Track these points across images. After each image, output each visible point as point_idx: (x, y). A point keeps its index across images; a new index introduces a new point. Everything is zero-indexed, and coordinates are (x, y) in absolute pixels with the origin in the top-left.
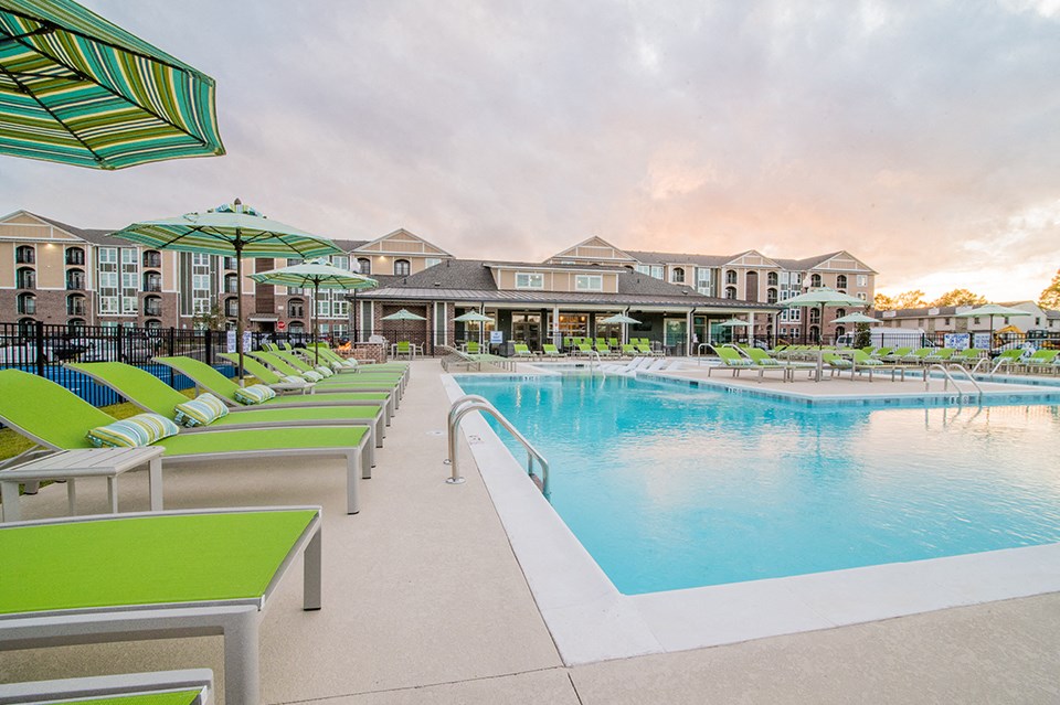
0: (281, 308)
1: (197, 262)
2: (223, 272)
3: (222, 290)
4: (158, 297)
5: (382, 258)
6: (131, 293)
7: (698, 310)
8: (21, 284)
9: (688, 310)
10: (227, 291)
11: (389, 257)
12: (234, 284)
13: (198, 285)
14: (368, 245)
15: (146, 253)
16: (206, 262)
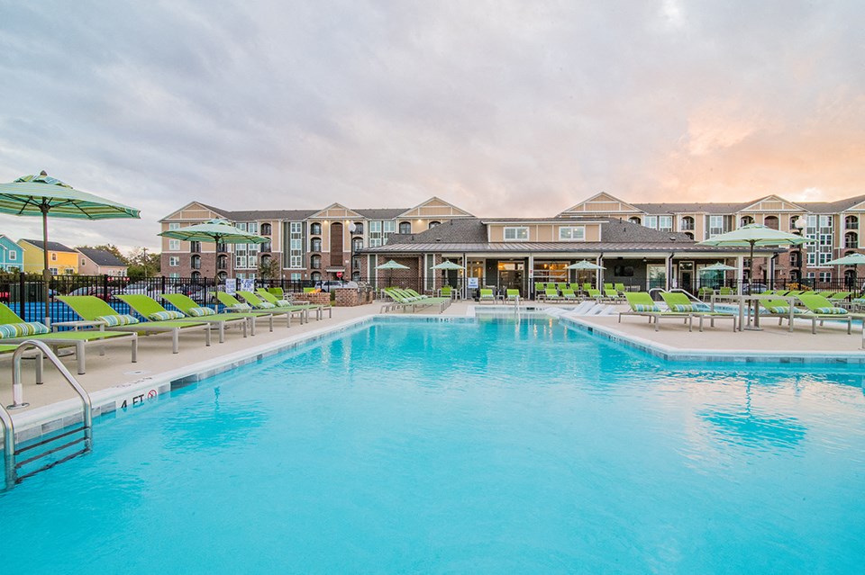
0: (347, 262)
1: (294, 230)
2: (309, 237)
3: (309, 251)
4: (269, 256)
5: (420, 221)
6: (254, 253)
7: (677, 255)
8: (193, 250)
9: (667, 256)
10: (312, 250)
11: (425, 220)
12: (317, 245)
13: (294, 247)
14: (408, 212)
15: (263, 226)
16: (299, 230)
